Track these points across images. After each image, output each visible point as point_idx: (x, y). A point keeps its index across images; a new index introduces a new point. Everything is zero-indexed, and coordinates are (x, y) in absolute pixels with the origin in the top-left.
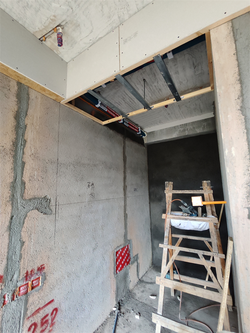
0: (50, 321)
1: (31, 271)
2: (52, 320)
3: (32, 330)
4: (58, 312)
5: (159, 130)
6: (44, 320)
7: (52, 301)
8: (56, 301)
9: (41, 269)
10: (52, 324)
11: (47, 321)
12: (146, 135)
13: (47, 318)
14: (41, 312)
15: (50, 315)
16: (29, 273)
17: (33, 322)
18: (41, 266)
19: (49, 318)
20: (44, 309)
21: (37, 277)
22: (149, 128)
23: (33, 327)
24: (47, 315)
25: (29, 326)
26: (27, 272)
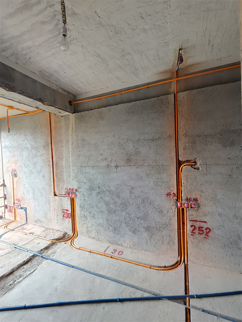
0: (205, 232)
1: (190, 198)
4: (211, 232)
6: (200, 229)
7: (206, 222)
8: (208, 224)
10: (207, 235)
13: (203, 229)
17: (193, 224)
18: (196, 198)
20: (200, 223)
21: (194, 203)
23: (194, 227)
26: (187, 198)
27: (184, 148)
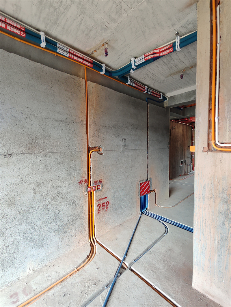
0: (106, 206)
1: (97, 181)
2: (107, 206)
3: (99, 206)
4: (109, 204)
5: (179, 94)
6: (103, 205)
7: (106, 198)
8: (108, 198)
9: (100, 181)
10: (107, 208)
11: (104, 205)
12: (168, 99)
13: (104, 204)
14: (102, 200)
15: (106, 203)
16: (96, 182)
17: (99, 203)
18: (101, 180)
19: (105, 204)
20: (103, 200)
21: (99, 184)
22: (170, 93)
23: (99, 205)
24: (104, 203)
25: (98, 204)
26: (95, 181)
27: (93, 135)
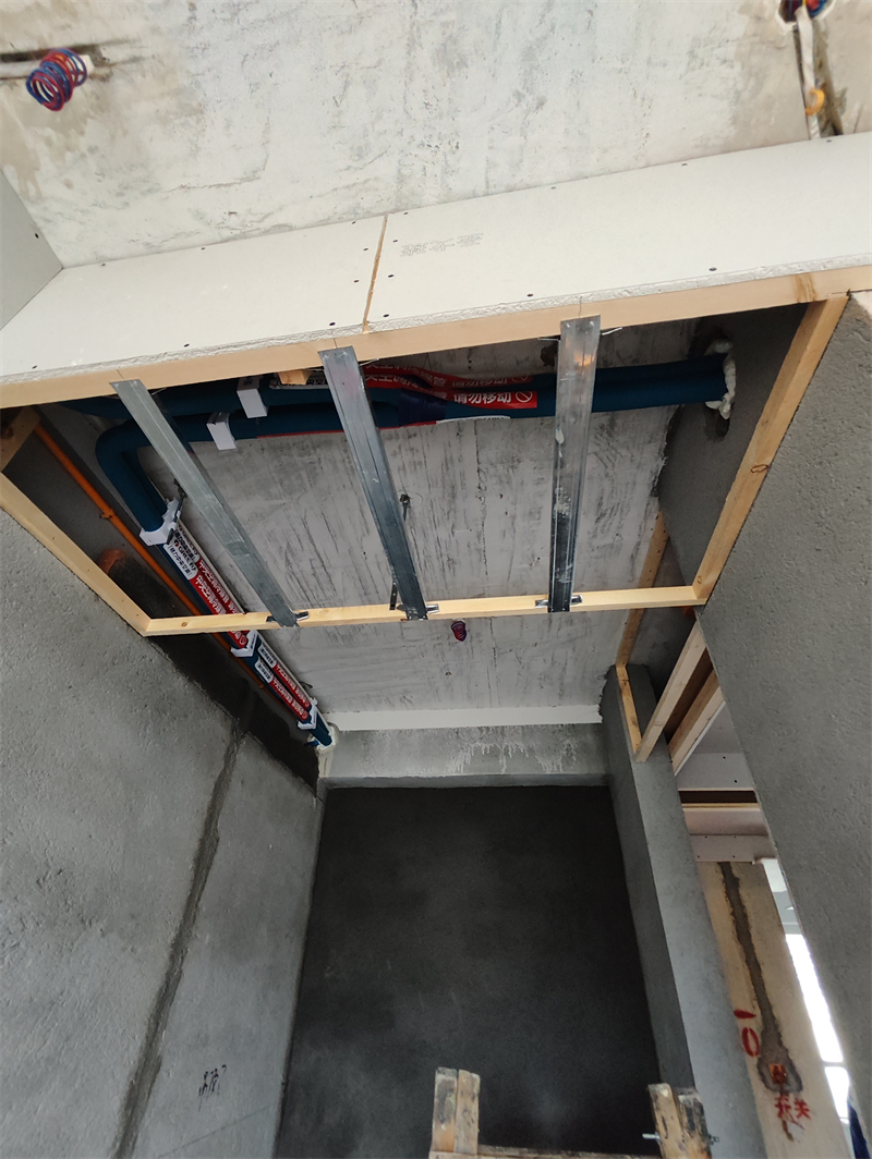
5: (394, 731)
12: (333, 743)
22: (350, 714)
